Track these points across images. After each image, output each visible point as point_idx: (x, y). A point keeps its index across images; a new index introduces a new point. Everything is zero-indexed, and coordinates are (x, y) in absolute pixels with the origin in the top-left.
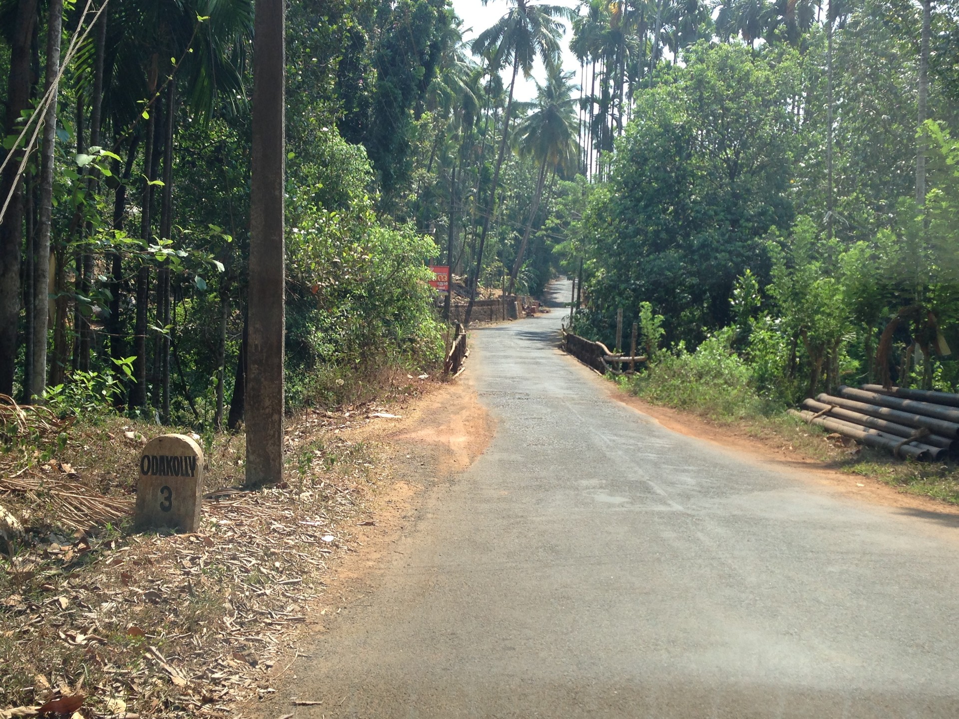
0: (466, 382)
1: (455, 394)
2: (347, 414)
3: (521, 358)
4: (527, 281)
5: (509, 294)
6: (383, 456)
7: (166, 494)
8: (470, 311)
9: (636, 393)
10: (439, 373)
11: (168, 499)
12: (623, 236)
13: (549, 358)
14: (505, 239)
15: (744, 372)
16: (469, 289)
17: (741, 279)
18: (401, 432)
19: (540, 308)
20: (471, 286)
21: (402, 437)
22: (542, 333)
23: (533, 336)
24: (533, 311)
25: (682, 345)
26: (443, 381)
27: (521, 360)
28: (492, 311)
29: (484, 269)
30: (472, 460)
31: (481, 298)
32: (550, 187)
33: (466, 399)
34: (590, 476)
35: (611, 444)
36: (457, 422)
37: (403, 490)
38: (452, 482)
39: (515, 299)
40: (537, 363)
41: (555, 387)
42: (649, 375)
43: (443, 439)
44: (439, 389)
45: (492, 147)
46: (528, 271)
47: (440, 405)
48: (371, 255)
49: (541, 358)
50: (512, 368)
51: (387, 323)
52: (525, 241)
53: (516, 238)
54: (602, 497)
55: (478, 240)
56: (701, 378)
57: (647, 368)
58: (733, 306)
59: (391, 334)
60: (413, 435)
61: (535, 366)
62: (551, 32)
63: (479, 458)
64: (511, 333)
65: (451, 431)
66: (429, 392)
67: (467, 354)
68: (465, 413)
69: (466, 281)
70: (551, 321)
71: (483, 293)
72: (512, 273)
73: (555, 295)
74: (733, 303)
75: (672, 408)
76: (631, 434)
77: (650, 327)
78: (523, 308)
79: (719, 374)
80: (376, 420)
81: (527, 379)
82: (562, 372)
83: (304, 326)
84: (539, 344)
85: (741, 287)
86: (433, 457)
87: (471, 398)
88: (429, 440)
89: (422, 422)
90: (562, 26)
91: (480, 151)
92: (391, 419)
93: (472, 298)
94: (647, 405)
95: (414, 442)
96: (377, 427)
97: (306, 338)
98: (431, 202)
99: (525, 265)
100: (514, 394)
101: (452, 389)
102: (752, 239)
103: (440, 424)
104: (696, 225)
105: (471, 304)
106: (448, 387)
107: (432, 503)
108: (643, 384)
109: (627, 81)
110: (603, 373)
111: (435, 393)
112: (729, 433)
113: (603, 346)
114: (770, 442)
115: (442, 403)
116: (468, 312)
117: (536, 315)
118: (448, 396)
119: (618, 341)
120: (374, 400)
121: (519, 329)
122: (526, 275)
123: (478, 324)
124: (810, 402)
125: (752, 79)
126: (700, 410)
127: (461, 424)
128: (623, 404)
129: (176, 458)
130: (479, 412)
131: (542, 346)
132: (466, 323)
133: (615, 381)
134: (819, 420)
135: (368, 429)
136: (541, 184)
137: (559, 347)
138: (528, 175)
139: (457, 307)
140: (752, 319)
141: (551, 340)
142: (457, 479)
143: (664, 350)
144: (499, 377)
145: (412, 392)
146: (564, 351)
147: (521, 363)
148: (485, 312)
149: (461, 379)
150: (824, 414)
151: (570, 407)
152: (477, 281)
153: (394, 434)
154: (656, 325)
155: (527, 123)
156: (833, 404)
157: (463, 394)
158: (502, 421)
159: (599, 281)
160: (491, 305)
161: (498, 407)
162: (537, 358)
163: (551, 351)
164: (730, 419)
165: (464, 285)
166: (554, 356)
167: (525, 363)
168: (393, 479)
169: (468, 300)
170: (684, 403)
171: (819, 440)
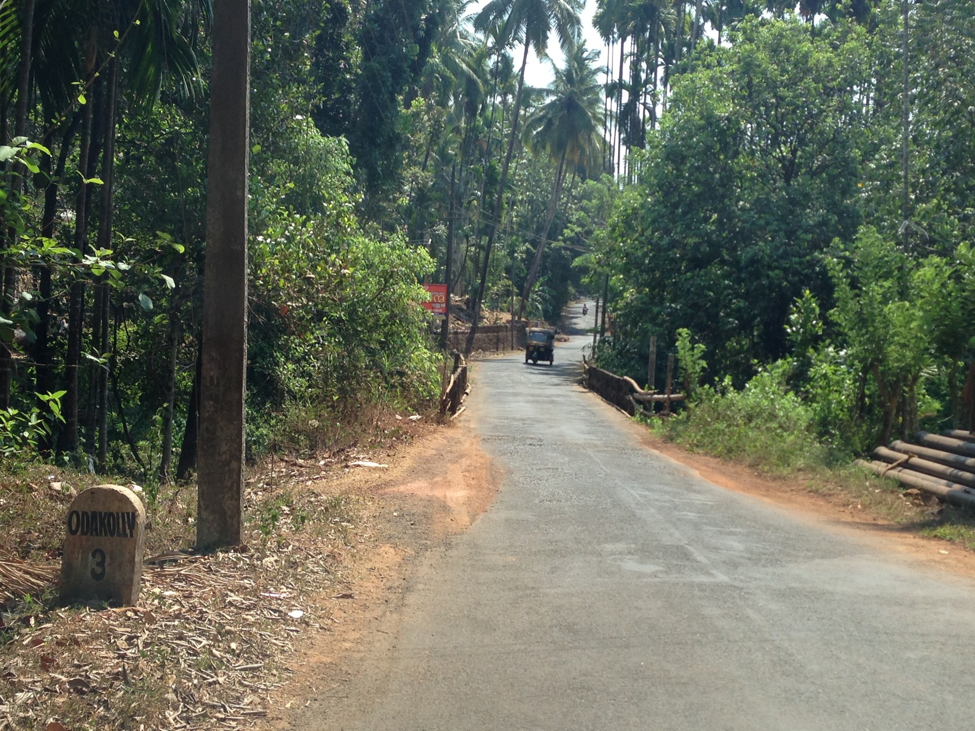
0: (467, 424)
1: (453, 439)
2: (322, 462)
3: (533, 395)
4: (540, 303)
5: (520, 318)
6: (365, 514)
7: (98, 558)
8: (472, 338)
9: (671, 439)
10: (433, 413)
11: (101, 564)
12: (657, 248)
13: (567, 396)
14: (515, 252)
15: (802, 414)
16: (471, 312)
17: (799, 302)
18: (387, 484)
19: (560, 336)
20: (474, 309)
21: (388, 490)
25: (727, 380)
26: (439, 423)
27: (532, 399)
28: (498, 339)
29: (489, 288)
30: (473, 519)
31: (486, 323)
32: (569, 190)
33: (467, 445)
34: (616, 539)
35: (642, 500)
36: (456, 473)
37: (389, 555)
38: (448, 546)
39: (527, 324)
40: (552, 402)
41: (574, 431)
42: (688, 417)
43: (438, 493)
44: (435, 432)
45: (500, 142)
46: (542, 291)
47: (434, 452)
48: (352, 270)
49: (558, 396)
50: (522, 408)
51: (371, 352)
52: (539, 256)
53: (528, 251)
54: (631, 565)
55: (483, 253)
56: (750, 421)
57: (685, 409)
58: (788, 334)
59: (376, 365)
60: (402, 488)
61: (550, 406)
63: (481, 516)
64: (521, 365)
65: (448, 484)
66: (421, 436)
67: (467, 391)
68: (465, 462)
69: (467, 302)
71: (488, 317)
72: (523, 293)
73: (574, 321)
74: (789, 330)
75: (715, 457)
76: (667, 488)
77: (688, 359)
79: (773, 416)
80: (357, 470)
81: (539, 421)
82: (583, 413)
83: (272, 356)
85: (799, 312)
86: (425, 515)
87: (472, 444)
88: (419, 493)
89: (413, 473)
91: (485, 147)
92: (375, 469)
93: (475, 324)
94: (685, 454)
95: (403, 497)
96: (358, 477)
97: (274, 371)
98: (427, 208)
99: (538, 284)
100: (524, 439)
101: (449, 432)
102: (811, 253)
103: (434, 475)
104: (746, 237)
105: (474, 330)
106: (445, 430)
107: (424, 570)
108: (680, 428)
109: (662, 64)
110: (632, 414)
111: (429, 437)
112: (784, 488)
113: (633, 382)
114: (834, 500)
115: (437, 450)
116: (470, 340)
118: (445, 441)
119: (651, 375)
120: (355, 445)
122: (540, 296)
123: (481, 354)
124: (883, 450)
125: (811, 62)
126: (749, 460)
127: (460, 475)
128: (656, 452)
129: (111, 514)
130: (482, 461)
131: (558, 382)
132: (467, 353)
133: (647, 425)
134: (894, 473)
135: (347, 481)
136: (558, 187)
137: (580, 383)
138: (543, 176)
139: (456, 333)
140: (811, 350)
141: (570, 374)
142: (454, 541)
143: (707, 386)
144: (507, 418)
145: (401, 436)
146: (585, 388)
147: (533, 402)
148: (490, 340)
149: (460, 421)
150: (899, 465)
151: (592, 455)
152: (480, 303)
153: (378, 487)
154: (696, 357)
155: (541, 114)
156: (911, 454)
157: (462, 439)
158: (510, 472)
159: (627, 303)
160: (498, 332)
161: (504, 454)
162: (553, 395)
163: (569, 388)
164: (785, 471)
165: (465, 307)
166: (573, 394)
167: (537, 402)
168: (377, 541)
169: (469, 325)
170: (730, 451)
171: (893, 496)
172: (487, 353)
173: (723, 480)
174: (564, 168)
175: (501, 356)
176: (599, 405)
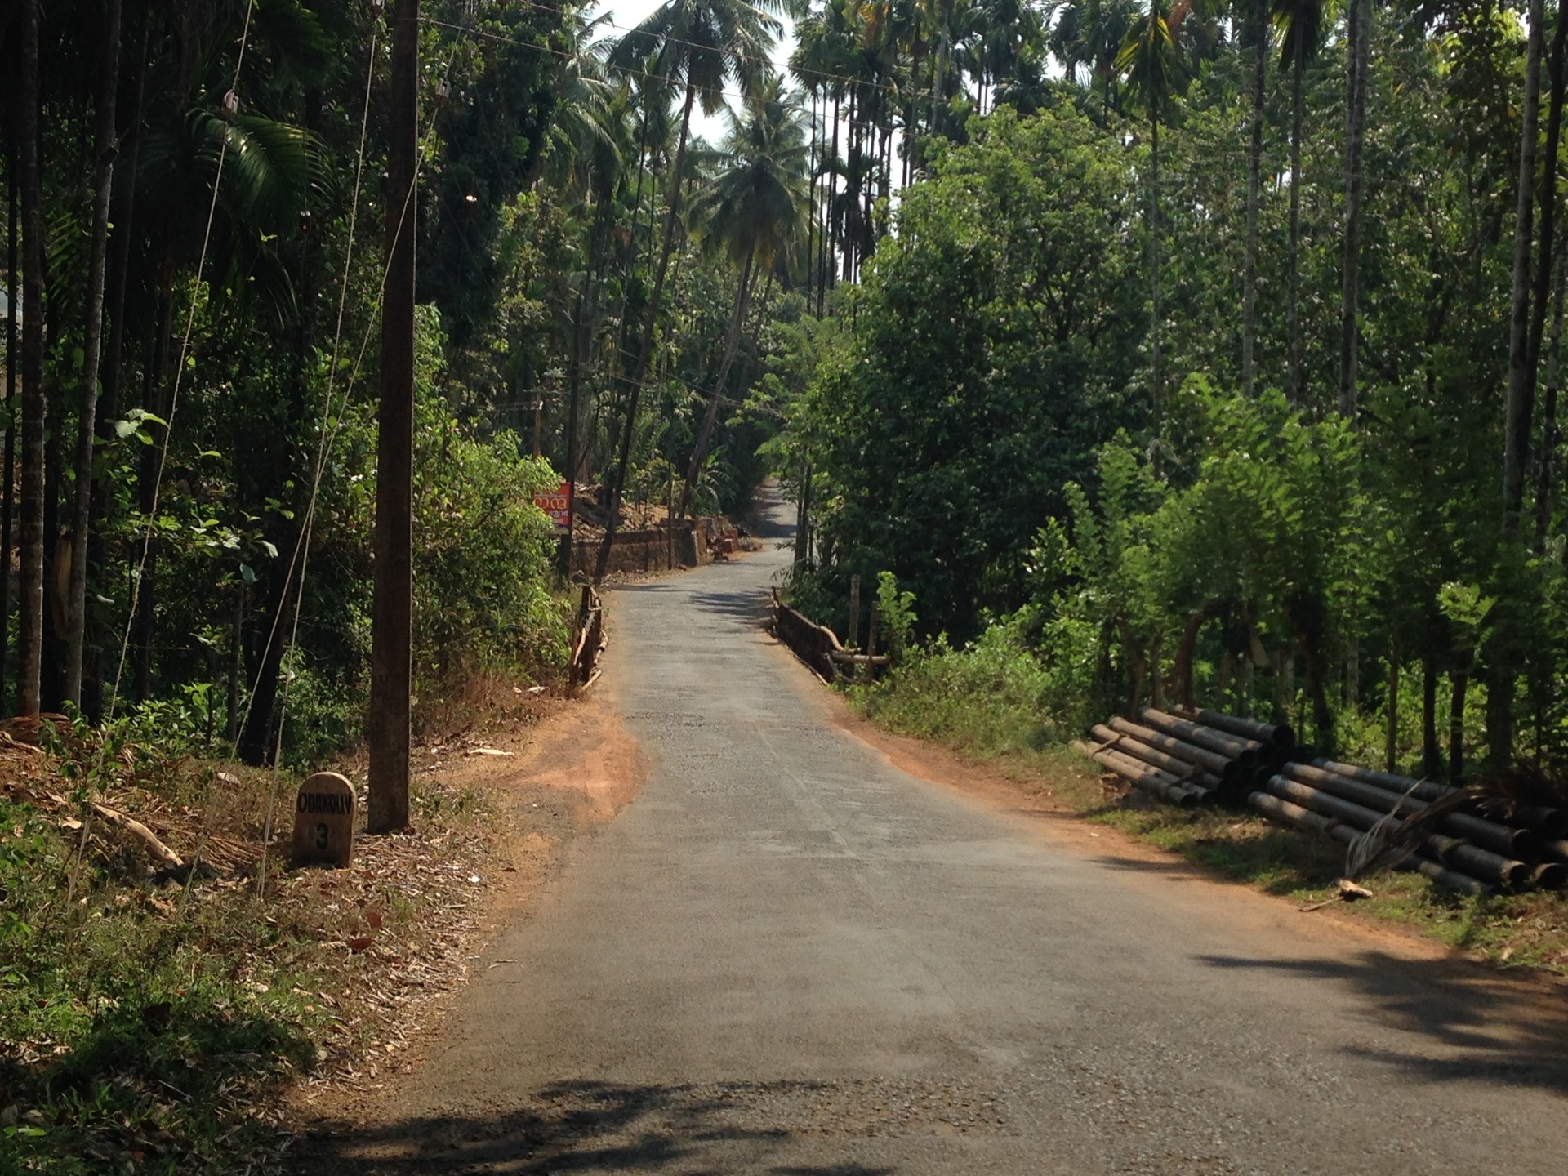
0: (604, 697)
1: (588, 717)
2: (434, 751)
3: (696, 650)
4: (716, 489)
5: (682, 516)
6: (502, 805)
7: (322, 831)
8: (608, 552)
9: (869, 716)
10: (561, 683)
11: (325, 836)
12: (876, 434)
13: (745, 651)
14: (675, 405)
15: (1039, 680)
16: (605, 509)
17: (1042, 533)
18: (518, 774)
19: (742, 541)
20: (609, 504)
21: (521, 781)
22: (743, 597)
23: (723, 602)
24: (728, 548)
25: (942, 639)
26: (568, 697)
27: (693, 655)
28: (647, 553)
29: (634, 471)
30: (617, 810)
31: (627, 527)
32: (763, 303)
33: (606, 726)
35: (806, 790)
36: (595, 760)
37: (536, 843)
38: (595, 834)
39: (693, 525)
40: (723, 661)
41: (744, 705)
42: (893, 686)
43: (577, 784)
44: (564, 709)
45: (649, 229)
46: (720, 468)
47: (566, 736)
49: (734, 650)
50: (680, 672)
51: (477, 604)
52: (714, 410)
53: (695, 405)
54: (772, 847)
55: (623, 417)
56: (971, 691)
57: (889, 675)
58: (1029, 575)
59: (485, 622)
60: (536, 779)
61: (719, 668)
62: (753, 33)
63: (627, 807)
64: (683, 596)
65: (588, 774)
66: (548, 715)
67: (603, 645)
68: (605, 748)
69: (598, 494)
70: (760, 570)
71: (632, 516)
72: (686, 470)
73: (773, 510)
74: (1029, 570)
75: (919, 738)
76: (842, 777)
77: (893, 611)
78: (708, 541)
79: (998, 686)
80: (480, 759)
81: (703, 692)
82: (763, 679)
84: (732, 622)
85: (1042, 546)
86: (566, 806)
87: (613, 724)
88: (557, 785)
89: (546, 761)
90: (777, 24)
91: (626, 239)
92: (501, 757)
93: (610, 528)
94: (883, 734)
95: (538, 788)
96: (482, 768)
98: (533, 343)
99: (712, 458)
100: (679, 717)
101: (583, 709)
103: (570, 765)
104: (1002, 422)
105: (609, 538)
106: (576, 706)
107: (573, 853)
108: (881, 701)
109: (900, 125)
110: (829, 678)
111: (558, 717)
112: (982, 775)
113: (831, 634)
114: (1028, 787)
115: (570, 733)
116: (603, 554)
117: (732, 557)
118: (578, 722)
119: (854, 630)
120: (469, 728)
121: (697, 587)
122: (714, 476)
123: (621, 577)
124: (1101, 730)
126: (954, 742)
127: (601, 764)
128: (848, 732)
130: (626, 746)
131: (737, 626)
132: (599, 574)
133: (847, 695)
134: (1102, 756)
135: (471, 771)
136: (743, 297)
137: (767, 627)
138: (719, 280)
139: (581, 545)
140: (1057, 596)
141: (755, 613)
142: (600, 830)
143: (916, 646)
144: (659, 687)
145: (524, 716)
146: (773, 636)
147: (694, 661)
148: (636, 554)
149: (595, 692)
150: (1109, 746)
151: (763, 736)
152: (619, 494)
153: (507, 777)
154: (904, 607)
155: (714, 191)
156: (1123, 733)
157: (600, 717)
158: (660, 759)
159: (832, 516)
160: (646, 541)
161: (653, 738)
162: (723, 650)
163: (750, 636)
164: (987, 755)
165: (594, 501)
166: (754, 647)
167: (699, 660)
168: (523, 830)
169: (602, 531)
170: (936, 730)
171: (1092, 782)
172: (631, 575)
173: (914, 766)
174: (753, 267)
175: (651, 581)
176: (789, 665)
